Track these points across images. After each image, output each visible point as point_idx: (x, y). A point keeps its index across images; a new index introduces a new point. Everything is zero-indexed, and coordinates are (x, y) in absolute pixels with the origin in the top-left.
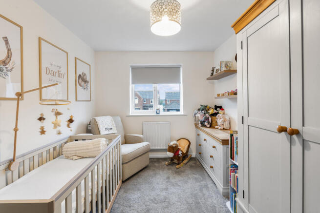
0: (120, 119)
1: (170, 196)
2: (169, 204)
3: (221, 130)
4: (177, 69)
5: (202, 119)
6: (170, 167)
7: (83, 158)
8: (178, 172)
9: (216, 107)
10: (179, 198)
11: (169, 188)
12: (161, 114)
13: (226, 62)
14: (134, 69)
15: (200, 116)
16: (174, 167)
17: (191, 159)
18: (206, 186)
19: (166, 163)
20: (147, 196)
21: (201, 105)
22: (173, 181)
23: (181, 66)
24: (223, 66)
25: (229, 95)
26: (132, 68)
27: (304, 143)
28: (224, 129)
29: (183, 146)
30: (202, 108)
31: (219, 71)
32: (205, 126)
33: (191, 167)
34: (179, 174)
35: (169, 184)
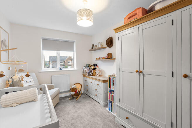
0: (35, 74)
1: (80, 114)
2: (82, 118)
3: (98, 76)
4: (72, 43)
5: (89, 72)
6: (72, 100)
7: (21, 104)
8: (78, 102)
9: (94, 65)
10: (85, 114)
11: (77, 110)
12: (63, 70)
13: (101, 43)
14: (44, 40)
15: (87, 70)
16: (74, 100)
17: (82, 94)
18: (95, 105)
19: (70, 99)
20: (67, 118)
21: (87, 64)
22: (78, 107)
23: (74, 41)
24: (100, 45)
25: (102, 59)
26: (42, 39)
27: (144, 75)
28: (100, 76)
29: (78, 87)
30: (88, 65)
31: (97, 47)
32: (90, 75)
33: (84, 98)
34: (79, 103)
35: (76, 109)
